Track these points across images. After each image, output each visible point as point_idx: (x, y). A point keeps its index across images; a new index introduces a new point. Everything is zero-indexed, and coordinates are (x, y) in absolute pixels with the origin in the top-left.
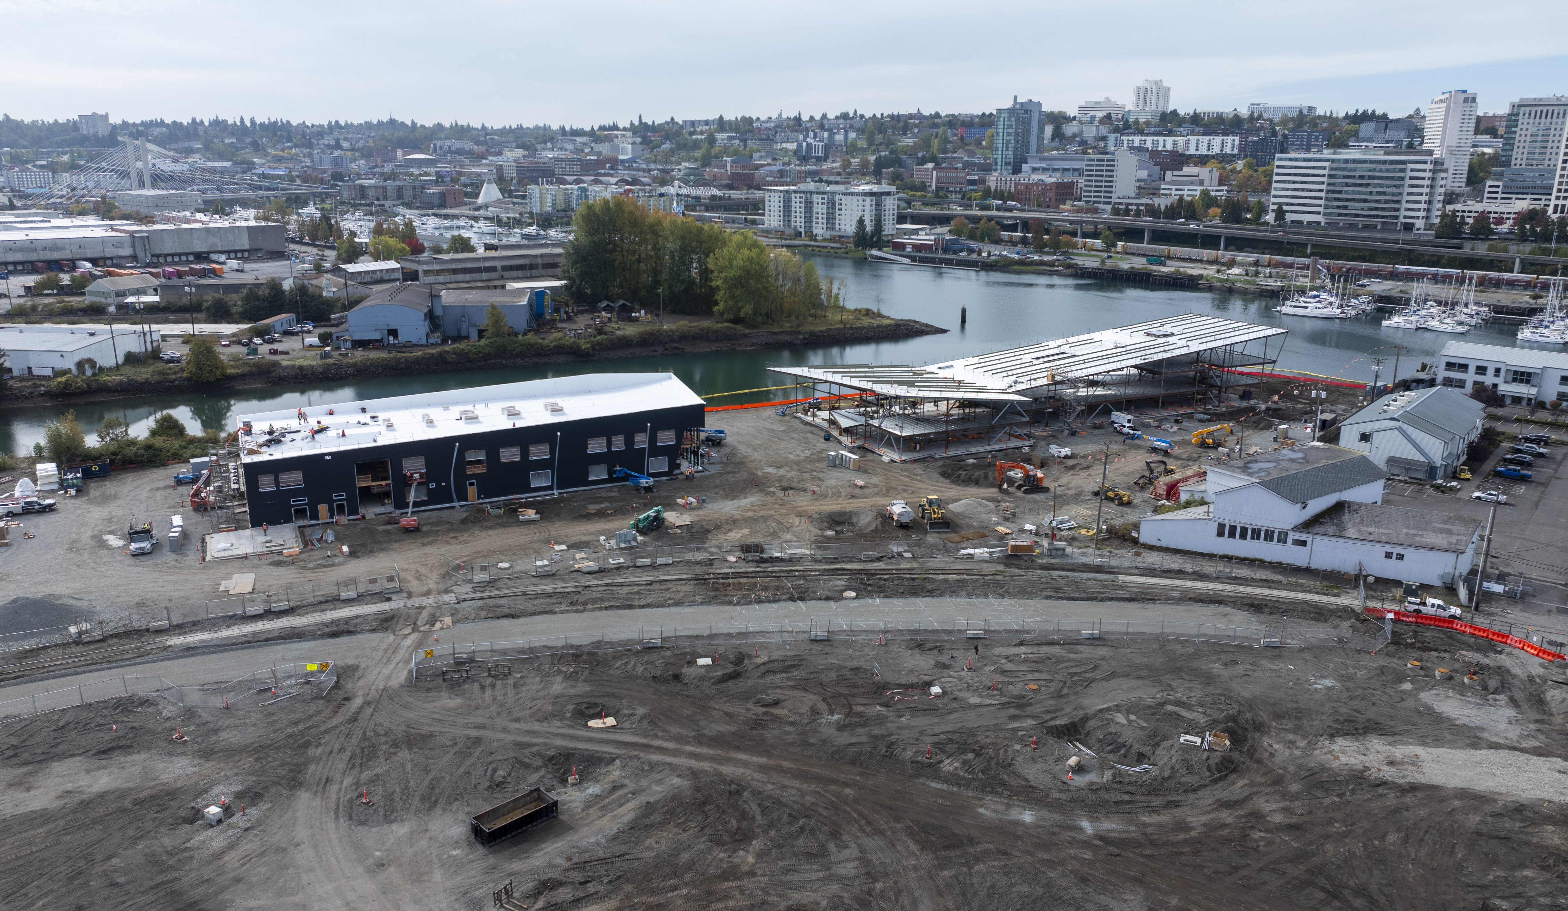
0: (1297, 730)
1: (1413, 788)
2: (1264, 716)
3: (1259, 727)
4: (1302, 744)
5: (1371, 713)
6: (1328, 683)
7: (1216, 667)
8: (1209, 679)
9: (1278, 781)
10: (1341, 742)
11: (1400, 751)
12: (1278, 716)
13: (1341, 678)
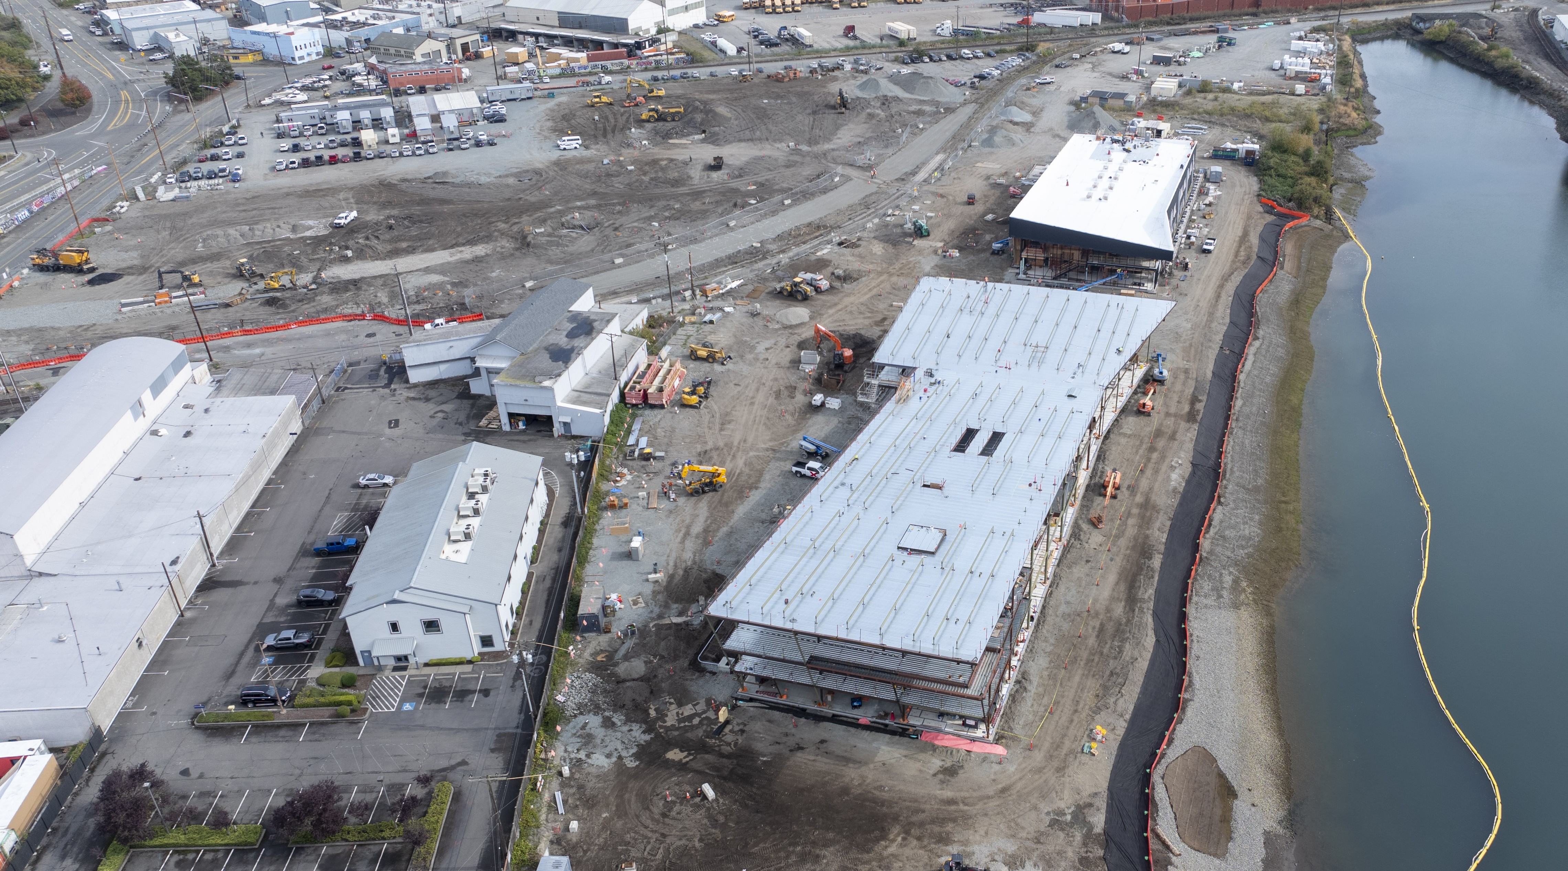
0: (502, 253)
1: (452, 247)
2: (517, 253)
3: (517, 249)
4: (498, 249)
5: (471, 266)
6: (494, 274)
7: (550, 268)
8: (550, 262)
9: (502, 234)
10: (483, 254)
11: (458, 256)
12: (512, 255)
13: (488, 278)
